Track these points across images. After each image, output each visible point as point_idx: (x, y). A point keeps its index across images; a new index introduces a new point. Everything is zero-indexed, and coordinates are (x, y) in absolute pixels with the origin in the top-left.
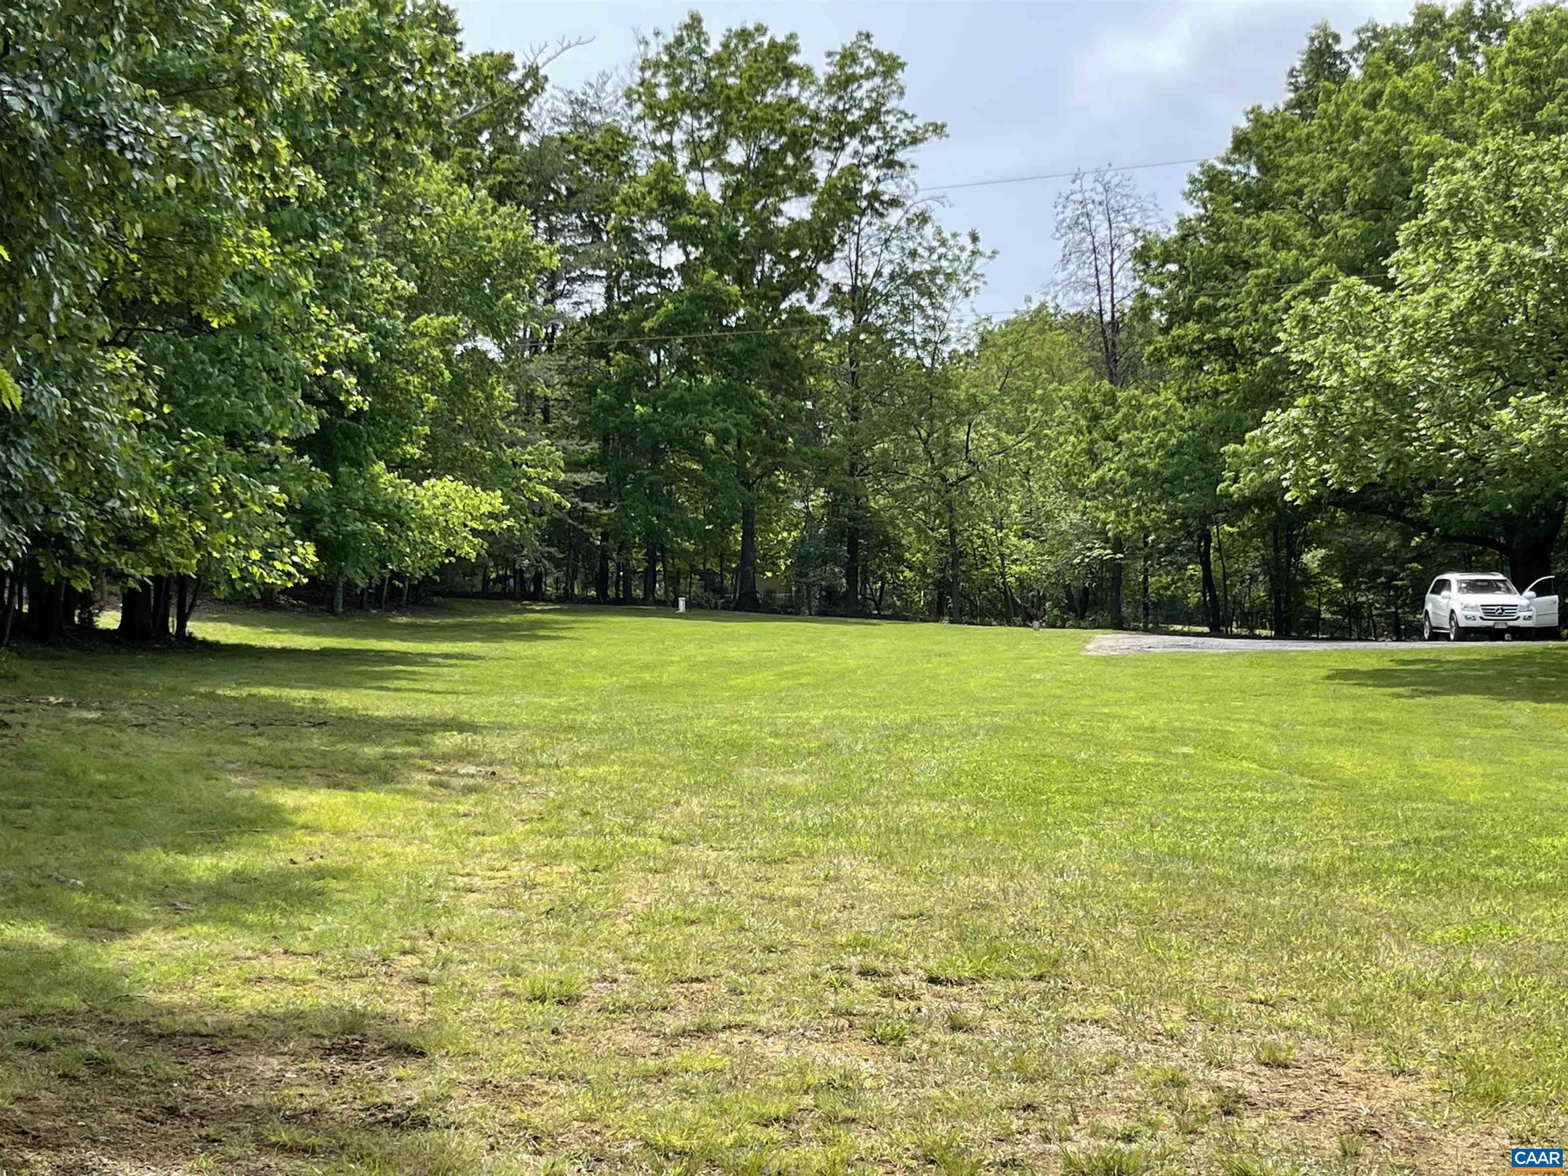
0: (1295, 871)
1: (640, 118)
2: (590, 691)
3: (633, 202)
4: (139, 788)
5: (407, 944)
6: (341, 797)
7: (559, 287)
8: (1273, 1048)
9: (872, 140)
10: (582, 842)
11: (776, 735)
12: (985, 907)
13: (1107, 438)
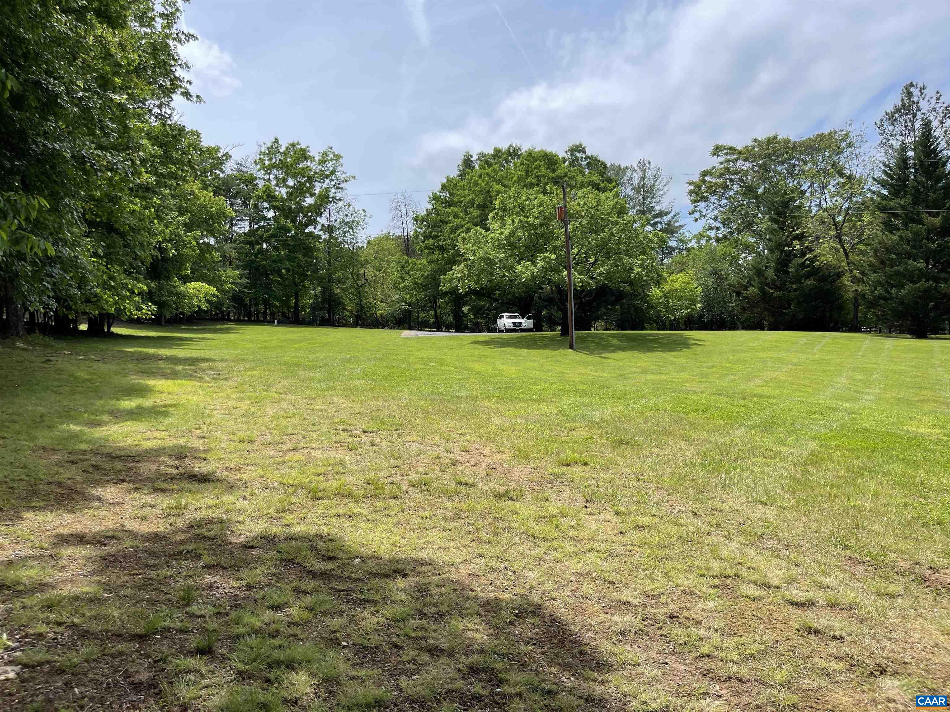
0: (467, 397)
1: (259, 170)
2: (248, 349)
3: (259, 197)
4: (100, 380)
5: (197, 426)
6: (170, 382)
7: (234, 222)
8: (465, 447)
9: (333, 180)
10: (251, 394)
11: (310, 361)
12: (379, 410)
13: (406, 273)
